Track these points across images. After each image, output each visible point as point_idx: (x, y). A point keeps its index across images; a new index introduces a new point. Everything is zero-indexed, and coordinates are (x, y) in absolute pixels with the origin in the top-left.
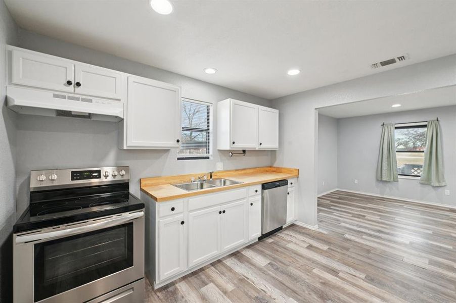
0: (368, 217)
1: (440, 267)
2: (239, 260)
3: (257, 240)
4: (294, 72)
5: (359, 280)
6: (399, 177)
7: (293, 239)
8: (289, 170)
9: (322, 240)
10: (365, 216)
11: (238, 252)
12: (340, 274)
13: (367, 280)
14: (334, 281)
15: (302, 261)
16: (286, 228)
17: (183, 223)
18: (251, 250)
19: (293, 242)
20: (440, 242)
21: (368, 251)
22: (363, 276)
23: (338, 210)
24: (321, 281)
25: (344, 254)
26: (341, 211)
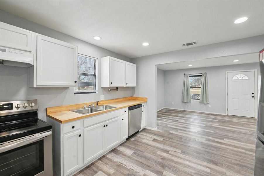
0: (180, 121)
1: (210, 141)
2: (116, 154)
3: (126, 140)
4: (146, 44)
5: (179, 153)
6: (191, 100)
7: (145, 137)
8: (142, 98)
9: (159, 135)
10: (178, 121)
11: (115, 149)
12: (170, 152)
13: (182, 153)
14: (167, 157)
15: (151, 149)
16: (141, 131)
17: (80, 136)
18: (122, 147)
19: (145, 138)
20: (209, 130)
21: (181, 138)
22: (180, 151)
23: (165, 119)
24: (161, 157)
25: (171, 141)
26: (167, 119)
